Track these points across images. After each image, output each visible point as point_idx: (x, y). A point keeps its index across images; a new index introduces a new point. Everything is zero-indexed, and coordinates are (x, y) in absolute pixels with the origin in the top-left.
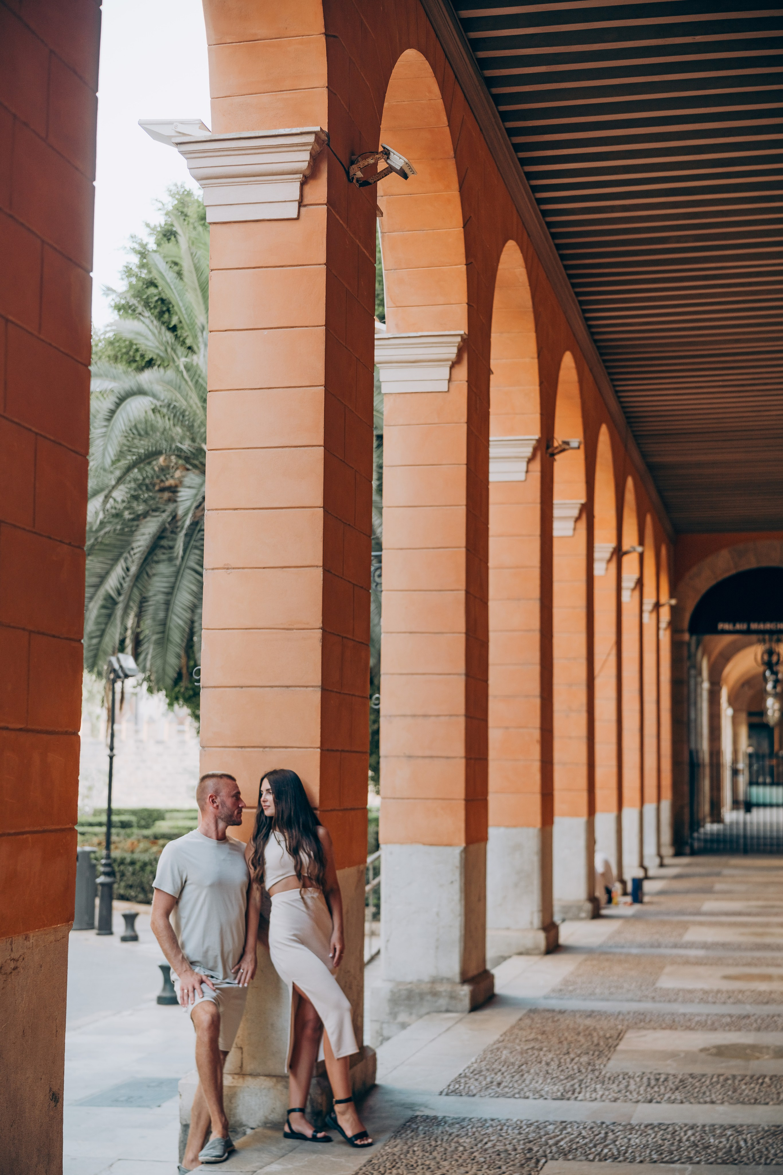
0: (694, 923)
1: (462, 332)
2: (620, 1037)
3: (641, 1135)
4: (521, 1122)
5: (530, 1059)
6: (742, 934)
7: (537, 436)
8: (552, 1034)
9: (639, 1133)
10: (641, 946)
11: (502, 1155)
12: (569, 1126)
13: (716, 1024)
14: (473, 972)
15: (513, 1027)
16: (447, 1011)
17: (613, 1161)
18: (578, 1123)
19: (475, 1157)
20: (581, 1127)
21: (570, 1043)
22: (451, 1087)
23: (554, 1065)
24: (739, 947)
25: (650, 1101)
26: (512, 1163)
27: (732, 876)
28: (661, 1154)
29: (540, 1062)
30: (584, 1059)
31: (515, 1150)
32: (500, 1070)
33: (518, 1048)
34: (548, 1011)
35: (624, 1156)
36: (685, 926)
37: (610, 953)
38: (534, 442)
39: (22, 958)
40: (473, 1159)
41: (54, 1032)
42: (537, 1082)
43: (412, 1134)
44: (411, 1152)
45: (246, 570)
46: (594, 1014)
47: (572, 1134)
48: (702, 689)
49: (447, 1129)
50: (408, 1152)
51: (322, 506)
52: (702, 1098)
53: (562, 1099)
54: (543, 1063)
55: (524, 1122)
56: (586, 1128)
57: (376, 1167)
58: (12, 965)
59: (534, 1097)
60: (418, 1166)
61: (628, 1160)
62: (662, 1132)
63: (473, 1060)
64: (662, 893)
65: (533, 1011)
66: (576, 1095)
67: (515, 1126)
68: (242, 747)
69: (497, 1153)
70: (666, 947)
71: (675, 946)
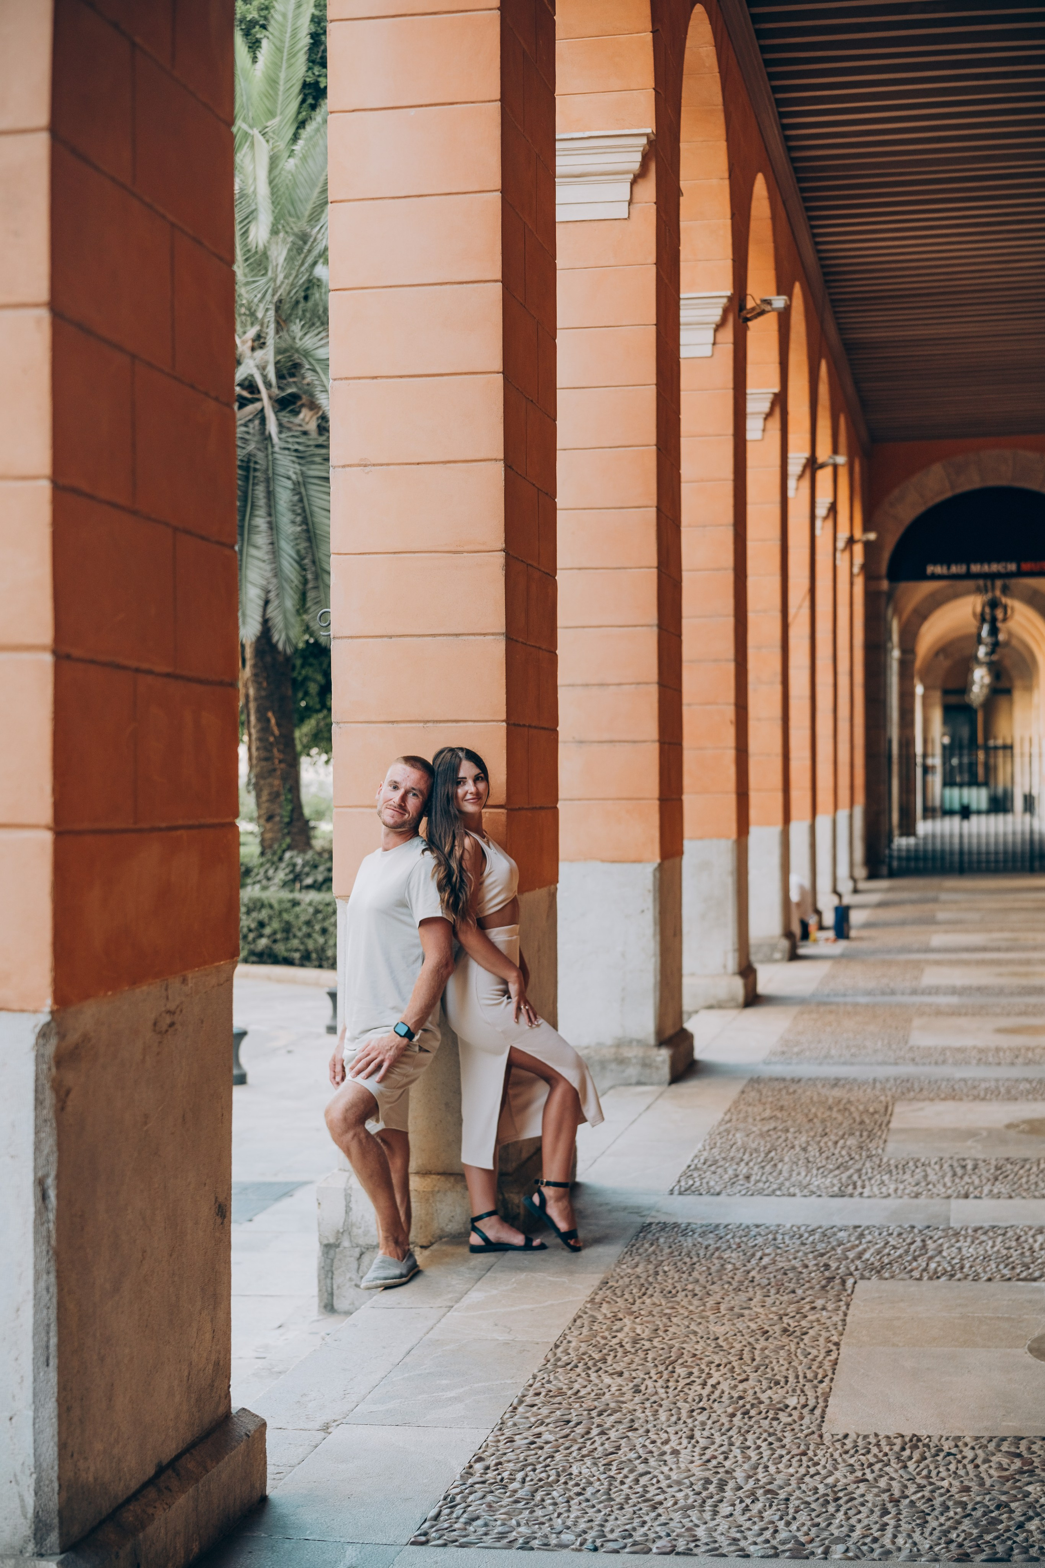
0: (928, 962)
1: (649, 131)
2: (889, 1112)
3: (973, 1242)
4: (799, 1228)
5: (778, 1143)
6: (1000, 975)
7: (729, 293)
8: (794, 1109)
9: (969, 1239)
10: (869, 993)
11: (791, 1275)
12: (866, 1232)
13: (1013, 1092)
14: (669, 1032)
15: (736, 1103)
16: (639, 1083)
17: (950, 1280)
18: (879, 1229)
19: (753, 1277)
20: (885, 1233)
21: (823, 1121)
22: (683, 1183)
23: (813, 1151)
24: (1001, 992)
25: (966, 1196)
26: (807, 1285)
27: (955, 902)
28: (1013, 1268)
29: (793, 1147)
30: (852, 1142)
31: (806, 1266)
32: (742, 1160)
33: (754, 1129)
34: (777, 1079)
35: (961, 1272)
36: (918, 965)
37: (830, 1004)
38: (725, 300)
39: (179, 1009)
40: (752, 1281)
41: (219, 1115)
42: (799, 1174)
43: (653, 1247)
44: (661, 1273)
45: (392, 467)
46: (842, 1082)
47: (876, 1244)
48: (891, 658)
49: (700, 1240)
50: (657, 1273)
51: (501, 370)
52: (1036, 1190)
53: (843, 1196)
54: (798, 1149)
55: (803, 1228)
56: (892, 1234)
57: (619, 1294)
58: (168, 1020)
59: (803, 1194)
60: (678, 1292)
61: (971, 1278)
62: (1000, 1239)
63: (700, 1146)
64: (868, 925)
65: (755, 1081)
66: (859, 1190)
67: (792, 1234)
68: (393, 722)
69: (782, 1271)
70: (903, 994)
71: (914, 992)
